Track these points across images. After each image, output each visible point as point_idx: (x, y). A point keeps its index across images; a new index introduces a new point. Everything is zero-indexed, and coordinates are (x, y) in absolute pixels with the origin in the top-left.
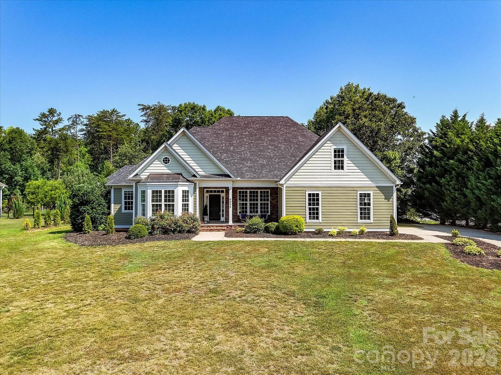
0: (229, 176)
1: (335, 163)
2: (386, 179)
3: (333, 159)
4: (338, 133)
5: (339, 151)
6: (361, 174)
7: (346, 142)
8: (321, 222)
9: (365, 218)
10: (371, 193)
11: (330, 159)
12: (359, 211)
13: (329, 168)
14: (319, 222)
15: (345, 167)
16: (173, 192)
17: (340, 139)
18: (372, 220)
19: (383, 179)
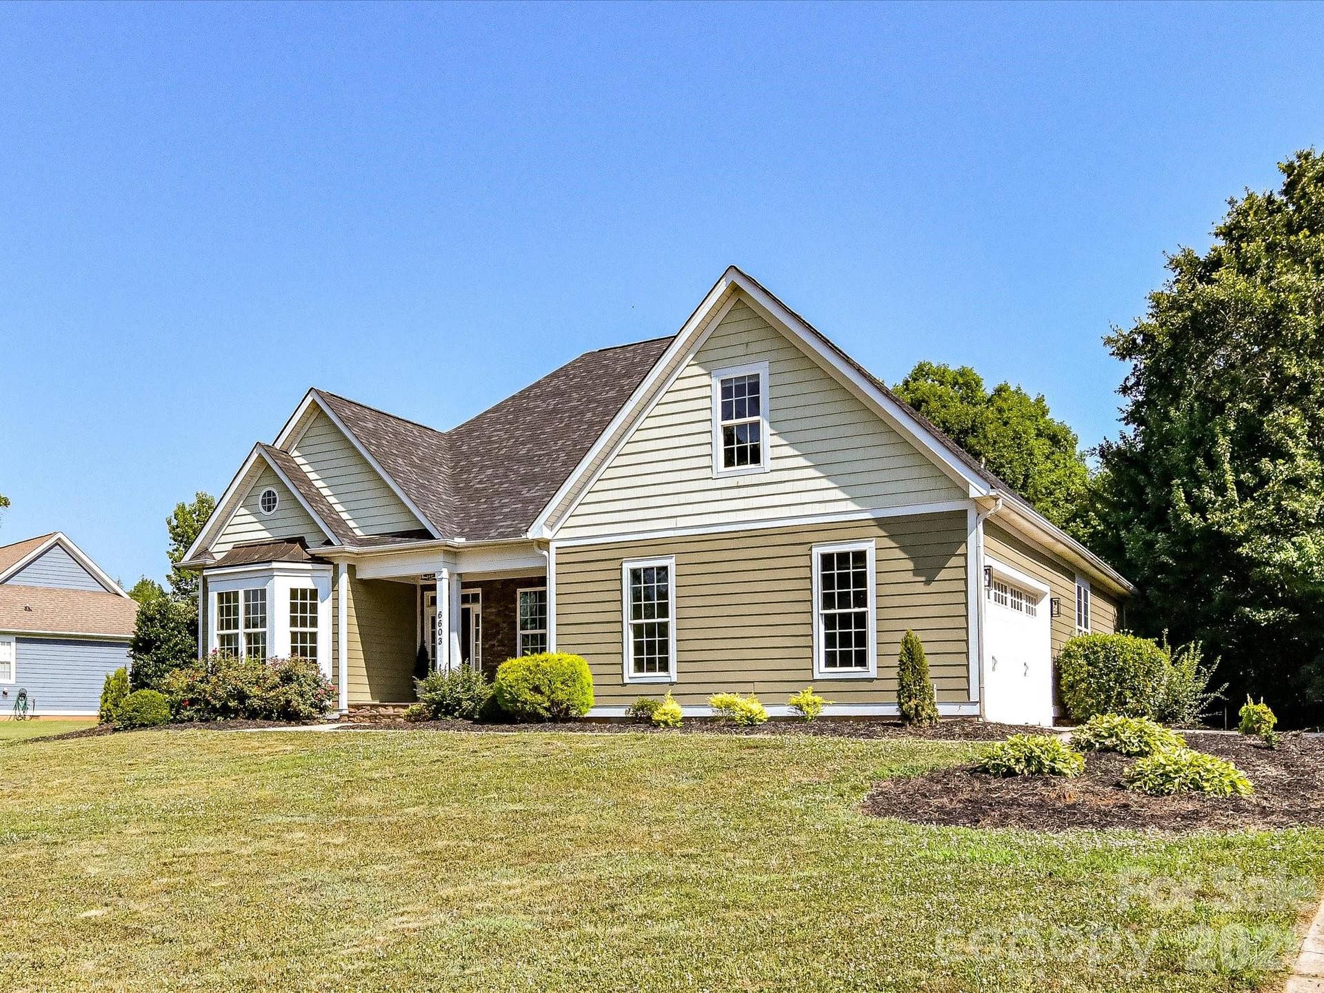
0: (424, 534)
1: (729, 440)
2: (931, 484)
3: (719, 423)
4: (737, 316)
5: (740, 390)
6: (812, 473)
7: (767, 345)
8: (674, 679)
9: (846, 661)
10: (869, 548)
11: (705, 426)
12: (820, 631)
13: (705, 461)
14: (668, 680)
15: (766, 453)
16: (263, 592)
17: (745, 338)
18: (872, 669)
19: (922, 485)
